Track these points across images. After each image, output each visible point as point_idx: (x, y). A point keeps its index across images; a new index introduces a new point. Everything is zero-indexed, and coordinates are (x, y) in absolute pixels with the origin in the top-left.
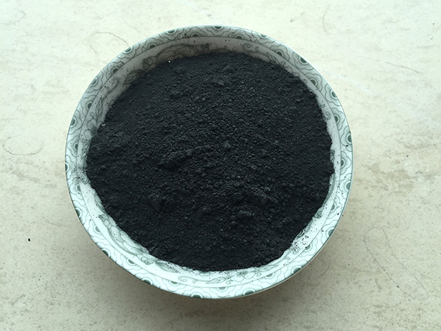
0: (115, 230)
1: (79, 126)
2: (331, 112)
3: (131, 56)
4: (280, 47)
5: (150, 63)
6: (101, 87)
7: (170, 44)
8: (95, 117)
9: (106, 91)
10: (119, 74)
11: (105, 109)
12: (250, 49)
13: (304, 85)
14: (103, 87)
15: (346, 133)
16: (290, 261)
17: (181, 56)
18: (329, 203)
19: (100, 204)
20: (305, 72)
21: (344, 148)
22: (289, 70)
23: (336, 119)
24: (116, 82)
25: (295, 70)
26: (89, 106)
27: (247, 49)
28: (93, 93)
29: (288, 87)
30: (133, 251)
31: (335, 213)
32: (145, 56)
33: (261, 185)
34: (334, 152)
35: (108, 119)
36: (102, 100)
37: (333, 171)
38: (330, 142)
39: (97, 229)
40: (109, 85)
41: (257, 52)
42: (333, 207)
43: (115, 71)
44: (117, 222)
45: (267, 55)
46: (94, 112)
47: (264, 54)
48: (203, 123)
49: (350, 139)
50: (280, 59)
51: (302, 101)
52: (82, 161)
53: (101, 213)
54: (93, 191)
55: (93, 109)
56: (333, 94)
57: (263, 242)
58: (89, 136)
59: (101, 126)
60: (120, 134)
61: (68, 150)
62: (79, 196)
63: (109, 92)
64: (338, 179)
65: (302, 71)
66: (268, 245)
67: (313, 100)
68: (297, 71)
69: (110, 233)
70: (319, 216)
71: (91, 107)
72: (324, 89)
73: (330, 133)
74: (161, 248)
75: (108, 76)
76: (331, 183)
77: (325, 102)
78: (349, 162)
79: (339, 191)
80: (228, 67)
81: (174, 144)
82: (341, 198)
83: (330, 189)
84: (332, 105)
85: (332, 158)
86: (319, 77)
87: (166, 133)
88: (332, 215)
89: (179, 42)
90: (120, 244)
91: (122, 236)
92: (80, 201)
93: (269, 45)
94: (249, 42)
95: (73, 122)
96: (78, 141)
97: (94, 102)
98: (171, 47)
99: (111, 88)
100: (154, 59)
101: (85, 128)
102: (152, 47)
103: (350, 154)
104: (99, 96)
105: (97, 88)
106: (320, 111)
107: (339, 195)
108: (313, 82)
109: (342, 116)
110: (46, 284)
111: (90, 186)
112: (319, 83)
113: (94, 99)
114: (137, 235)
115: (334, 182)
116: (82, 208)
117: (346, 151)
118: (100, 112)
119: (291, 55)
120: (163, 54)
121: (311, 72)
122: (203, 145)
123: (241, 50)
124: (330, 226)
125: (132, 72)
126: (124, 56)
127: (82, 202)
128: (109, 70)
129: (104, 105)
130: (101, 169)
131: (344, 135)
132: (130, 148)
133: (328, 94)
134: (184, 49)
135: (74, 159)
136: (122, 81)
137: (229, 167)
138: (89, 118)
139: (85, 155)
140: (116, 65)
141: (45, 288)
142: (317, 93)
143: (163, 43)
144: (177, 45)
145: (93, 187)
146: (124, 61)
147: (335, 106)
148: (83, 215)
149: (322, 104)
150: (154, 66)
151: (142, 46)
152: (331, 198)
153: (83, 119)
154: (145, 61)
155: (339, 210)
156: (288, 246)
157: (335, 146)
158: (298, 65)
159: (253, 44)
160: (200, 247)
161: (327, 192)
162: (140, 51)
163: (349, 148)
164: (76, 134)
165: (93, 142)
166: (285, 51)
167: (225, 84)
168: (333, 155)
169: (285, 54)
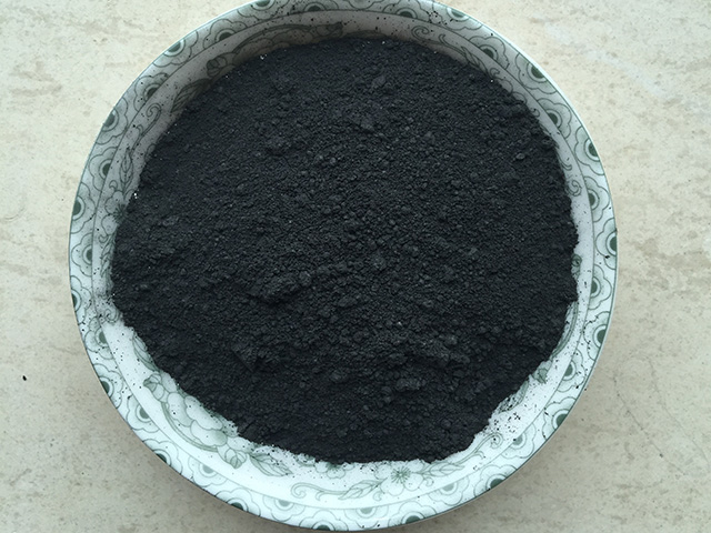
0: (176, 400)
1: (89, 213)
2: (582, 184)
3: (182, 60)
4: (490, 41)
5: (222, 63)
6: (126, 129)
7: (261, 27)
8: (120, 188)
9: (136, 133)
10: (159, 97)
11: (139, 163)
12: (427, 37)
13: (534, 121)
14: (131, 128)
15: (607, 231)
16: (485, 461)
17: (285, 45)
18: (562, 360)
19: (145, 355)
20: (538, 95)
21: (600, 259)
22: (505, 85)
23: (592, 199)
24: (155, 111)
25: (517, 88)
26: (106, 169)
27: (422, 35)
28: (111, 144)
29: (502, 125)
30: (210, 440)
31: (572, 383)
32: (211, 54)
33: (440, 332)
34: (581, 260)
35: (146, 183)
36: (130, 151)
37: (575, 298)
38: (574, 240)
39: (144, 414)
40: (143, 121)
41: (443, 43)
42: (569, 371)
43: (151, 92)
44: (178, 380)
45: (463, 51)
46: (117, 177)
47: (456, 49)
48: (333, 214)
49: (614, 244)
50: (488, 63)
51: (527, 157)
52: (104, 279)
53: (149, 373)
54: (129, 332)
55: (114, 174)
56: (592, 148)
57: (439, 426)
58: (111, 225)
59: (132, 200)
60: (172, 221)
61: (72, 265)
62: (105, 353)
63: (143, 135)
64: (581, 316)
65: (532, 92)
66: (448, 430)
67: (550, 153)
68: (522, 90)
69: (167, 412)
70: (542, 380)
71: (110, 171)
72: (572, 137)
73: (576, 222)
74: (260, 425)
75: (138, 105)
76: (569, 319)
77: (572, 161)
78: (607, 290)
79: (582, 341)
80: (381, 80)
81: (277, 259)
82: (586, 357)
83: (567, 331)
84: (586, 171)
85: (574, 269)
86: (565, 110)
87: (261, 235)
88: (565, 386)
89: (280, 22)
90: (186, 431)
91: (189, 410)
92: (106, 363)
93: (469, 34)
94: (426, 25)
95: (77, 208)
96: (90, 244)
97: (116, 159)
98: (263, 32)
99: (146, 126)
100: (230, 58)
101: (102, 213)
102: (225, 36)
103: (610, 274)
104: (124, 146)
105: (118, 131)
106: (561, 177)
107: (583, 349)
108: (554, 118)
109: (605, 198)
110: (63, 453)
111: (123, 324)
112: (565, 122)
113: (114, 154)
114: (216, 401)
115: (575, 318)
116: (111, 375)
117: (602, 266)
118: (129, 174)
119: (511, 59)
120: (247, 47)
121: (550, 97)
122: (333, 262)
123: (408, 35)
124: (561, 406)
125: (186, 88)
126: (166, 61)
127: (111, 365)
128: (139, 92)
129: (135, 159)
130: (140, 289)
131: (604, 236)
132: (194, 253)
133: (580, 147)
134: (290, 33)
135: (86, 282)
136: (168, 107)
137: (381, 303)
138: (108, 191)
139: (107, 264)
140: (152, 80)
141: (64, 459)
142: (558, 139)
143: (247, 27)
144: (276, 28)
145: (127, 325)
146: (168, 70)
147: (591, 174)
148: (115, 390)
149: (566, 163)
150: (230, 68)
151: (202, 36)
152: (565, 350)
153: (96, 199)
154: (211, 64)
155: (579, 380)
156: (482, 425)
157: (583, 249)
158: (525, 80)
159: (434, 28)
160: (328, 430)
161: (560, 336)
162: (201, 48)
163: (611, 262)
164: (85, 231)
165: (121, 236)
166: (500, 51)
167: (375, 126)
168: (579, 265)
169: (501, 53)
